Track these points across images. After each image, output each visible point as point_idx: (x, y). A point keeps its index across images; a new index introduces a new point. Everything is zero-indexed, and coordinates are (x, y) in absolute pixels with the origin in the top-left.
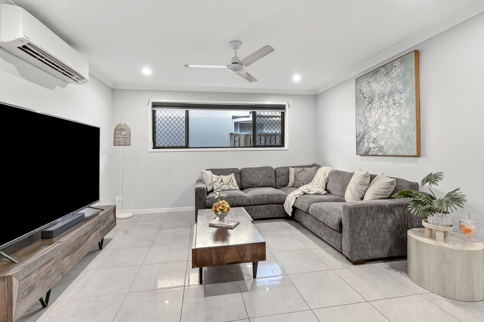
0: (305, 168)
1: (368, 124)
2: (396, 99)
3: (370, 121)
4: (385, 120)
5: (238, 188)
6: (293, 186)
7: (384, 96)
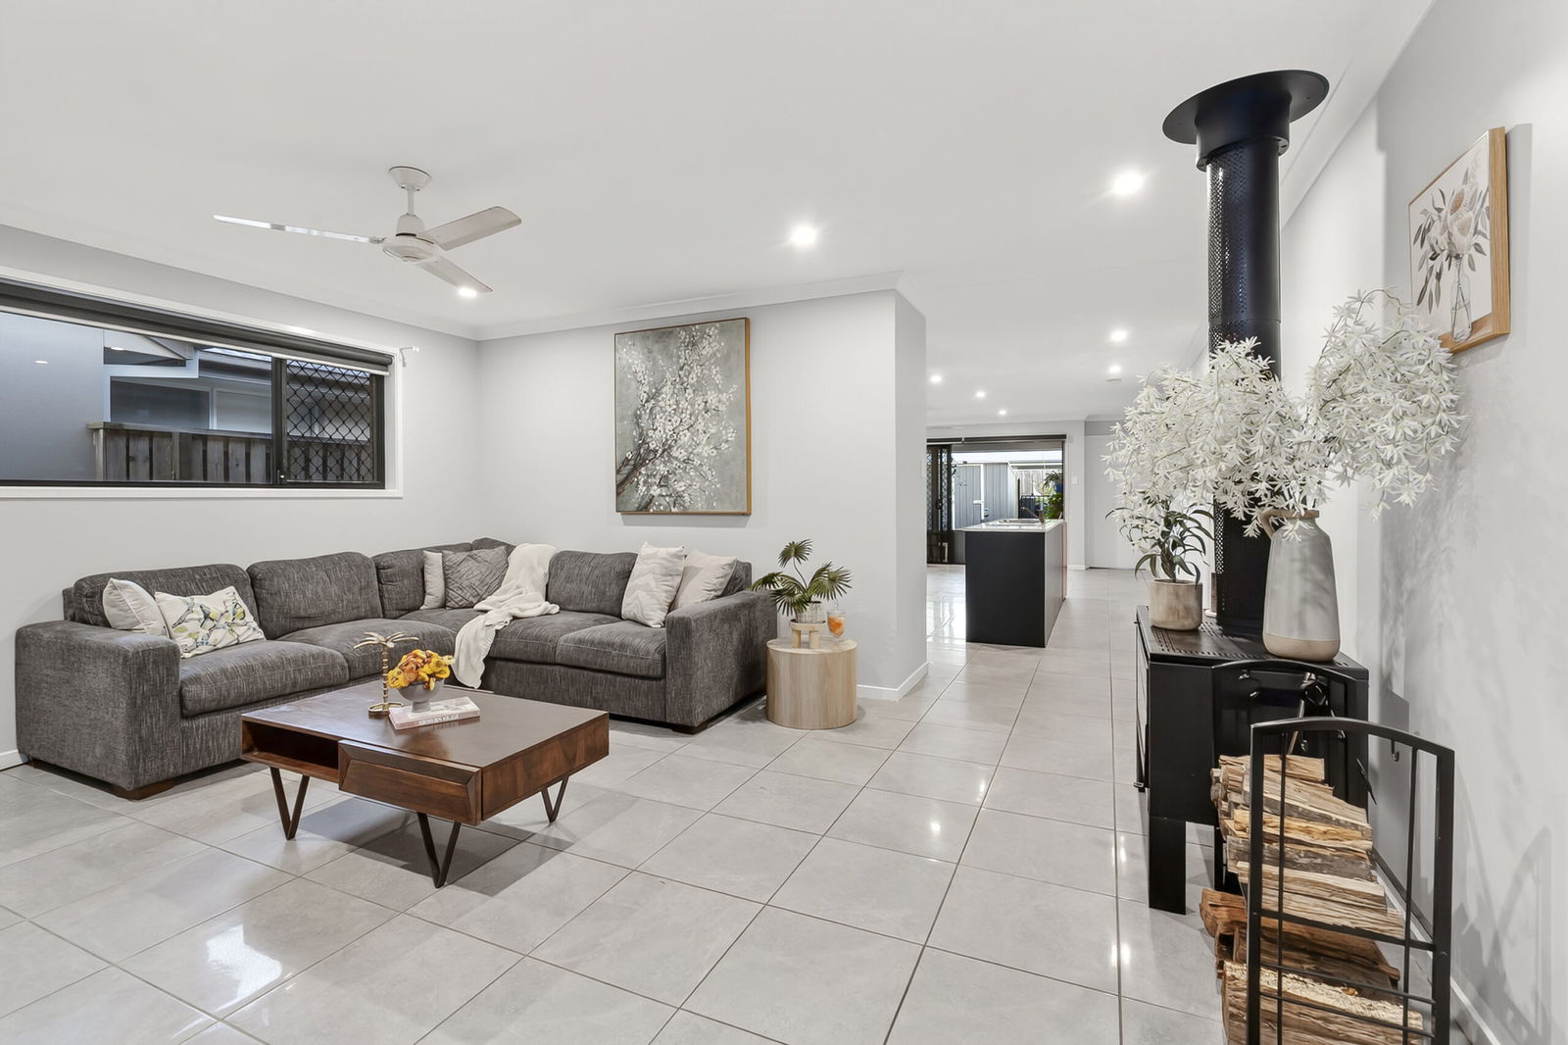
0: (474, 552)
1: (648, 443)
2: (709, 401)
3: (651, 437)
4: (686, 439)
5: (260, 635)
6: (444, 606)
7: (685, 389)
